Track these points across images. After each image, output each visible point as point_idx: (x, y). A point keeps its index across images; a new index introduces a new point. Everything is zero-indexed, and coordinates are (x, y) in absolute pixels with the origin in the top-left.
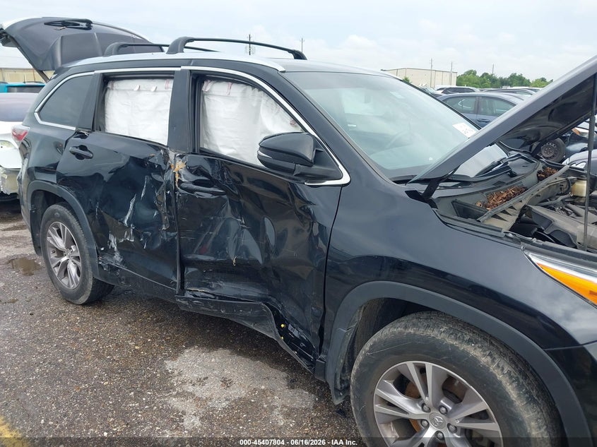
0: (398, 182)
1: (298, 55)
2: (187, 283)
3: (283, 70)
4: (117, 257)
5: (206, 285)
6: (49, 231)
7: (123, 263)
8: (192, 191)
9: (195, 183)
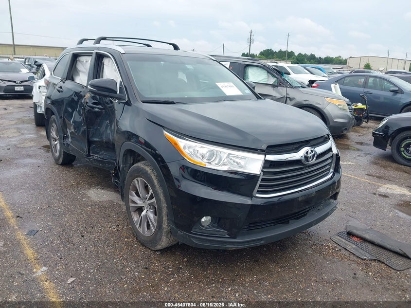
0: (144, 102)
1: (176, 48)
2: (91, 152)
3: (124, 52)
4: (70, 140)
5: (98, 153)
6: (51, 130)
7: (71, 142)
8: (93, 108)
9: (94, 103)
